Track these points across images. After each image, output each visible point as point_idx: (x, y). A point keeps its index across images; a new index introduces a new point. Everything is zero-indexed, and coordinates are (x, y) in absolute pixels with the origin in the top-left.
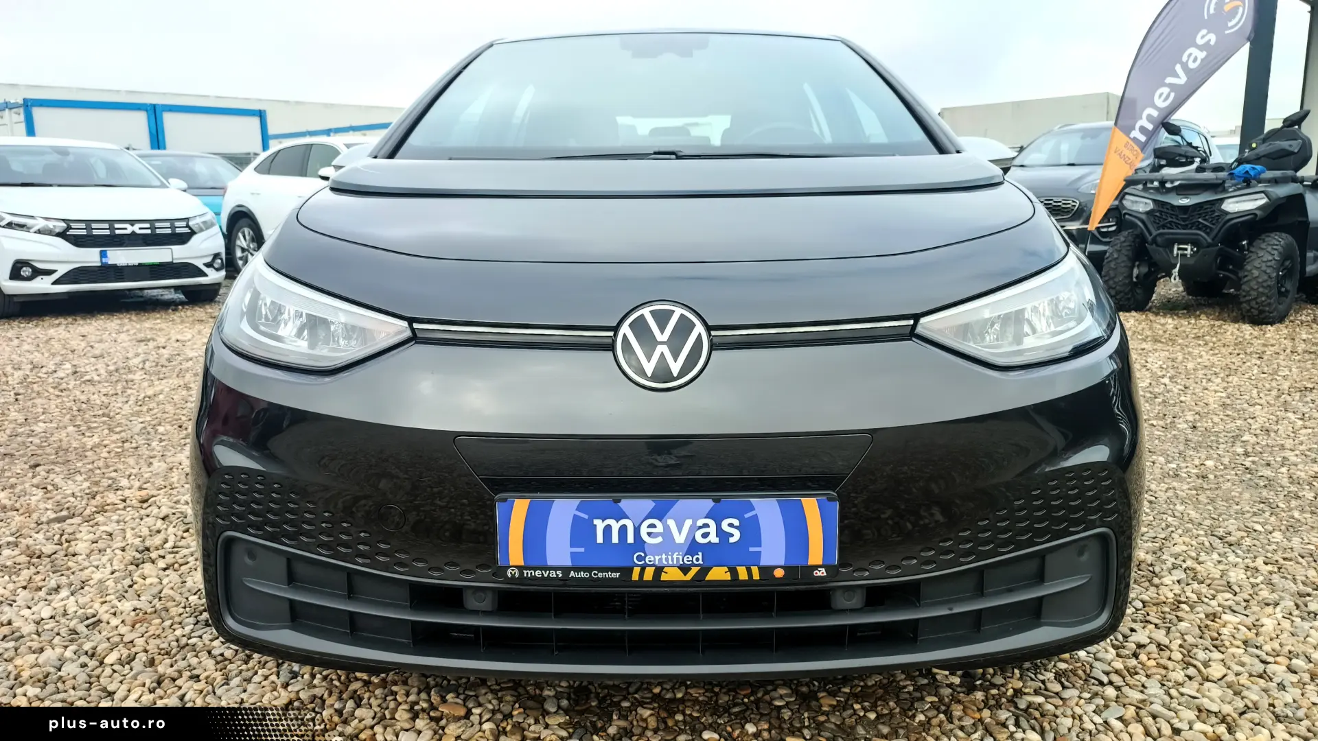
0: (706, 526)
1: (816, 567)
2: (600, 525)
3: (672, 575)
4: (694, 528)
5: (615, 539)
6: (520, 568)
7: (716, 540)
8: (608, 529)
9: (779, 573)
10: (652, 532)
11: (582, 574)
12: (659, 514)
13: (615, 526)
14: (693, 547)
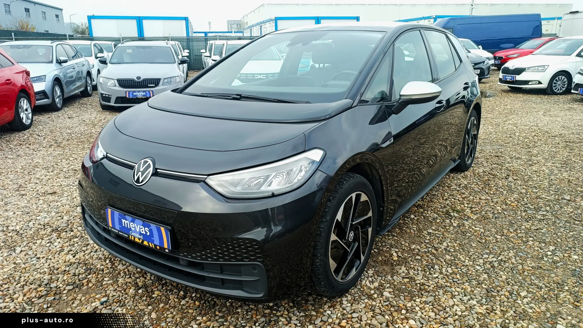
0: (142, 228)
1: (166, 249)
2: (122, 220)
3: (137, 240)
4: (140, 228)
5: (126, 226)
6: (111, 228)
7: (145, 233)
8: (124, 222)
9: (158, 248)
10: (132, 225)
11: (121, 233)
12: (133, 221)
13: (126, 222)
14: (141, 234)
